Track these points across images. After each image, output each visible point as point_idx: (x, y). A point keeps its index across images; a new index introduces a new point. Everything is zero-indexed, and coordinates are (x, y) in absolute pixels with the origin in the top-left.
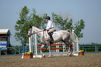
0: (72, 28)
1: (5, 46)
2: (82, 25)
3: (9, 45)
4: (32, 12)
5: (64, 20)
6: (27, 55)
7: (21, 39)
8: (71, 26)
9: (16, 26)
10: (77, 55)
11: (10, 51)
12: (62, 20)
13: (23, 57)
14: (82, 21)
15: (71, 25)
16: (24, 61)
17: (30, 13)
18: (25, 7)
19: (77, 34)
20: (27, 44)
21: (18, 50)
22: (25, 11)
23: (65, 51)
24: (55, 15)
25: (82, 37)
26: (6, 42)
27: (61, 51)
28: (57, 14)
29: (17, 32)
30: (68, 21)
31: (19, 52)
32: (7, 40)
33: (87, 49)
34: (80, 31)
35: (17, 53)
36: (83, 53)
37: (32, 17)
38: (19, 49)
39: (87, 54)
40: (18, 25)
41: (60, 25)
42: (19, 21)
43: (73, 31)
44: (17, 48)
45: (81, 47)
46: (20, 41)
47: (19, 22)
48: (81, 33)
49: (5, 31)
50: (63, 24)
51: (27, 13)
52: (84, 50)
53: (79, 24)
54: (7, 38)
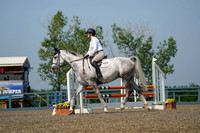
0: (152, 54)
1: (20, 91)
2: (172, 48)
3: (27, 89)
4: (73, 24)
5: (135, 37)
6: (62, 108)
7: (51, 77)
8: (151, 51)
9: (42, 51)
10: (162, 108)
11: (28, 100)
12: (132, 38)
13: (54, 113)
14: (171, 40)
15: (150, 48)
16: (58, 119)
17: (68, 24)
18: (60, 14)
19: (162, 67)
20: (63, 87)
21: (45, 98)
22: (59, 20)
23: (138, 100)
24: (119, 29)
25: (172, 72)
26: (20, 83)
27: (130, 99)
28: (122, 27)
29: (43, 62)
30: (144, 41)
31: (47, 101)
32: (23, 78)
33: (181, 96)
34: (168, 60)
35: (44, 105)
36: (173, 105)
37: (73, 33)
38: (48, 96)
39: (182, 107)
40: (45, 49)
41: (128, 49)
42: (48, 42)
43: (154, 60)
44: (43, 94)
45: (170, 92)
46: (49, 81)
47: (46, 43)
48: (169, 64)
49: (19, 61)
50: (135, 46)
51: (62, 25)
52: (177, 99)
53: (166, 47)
54: (23, 74)
